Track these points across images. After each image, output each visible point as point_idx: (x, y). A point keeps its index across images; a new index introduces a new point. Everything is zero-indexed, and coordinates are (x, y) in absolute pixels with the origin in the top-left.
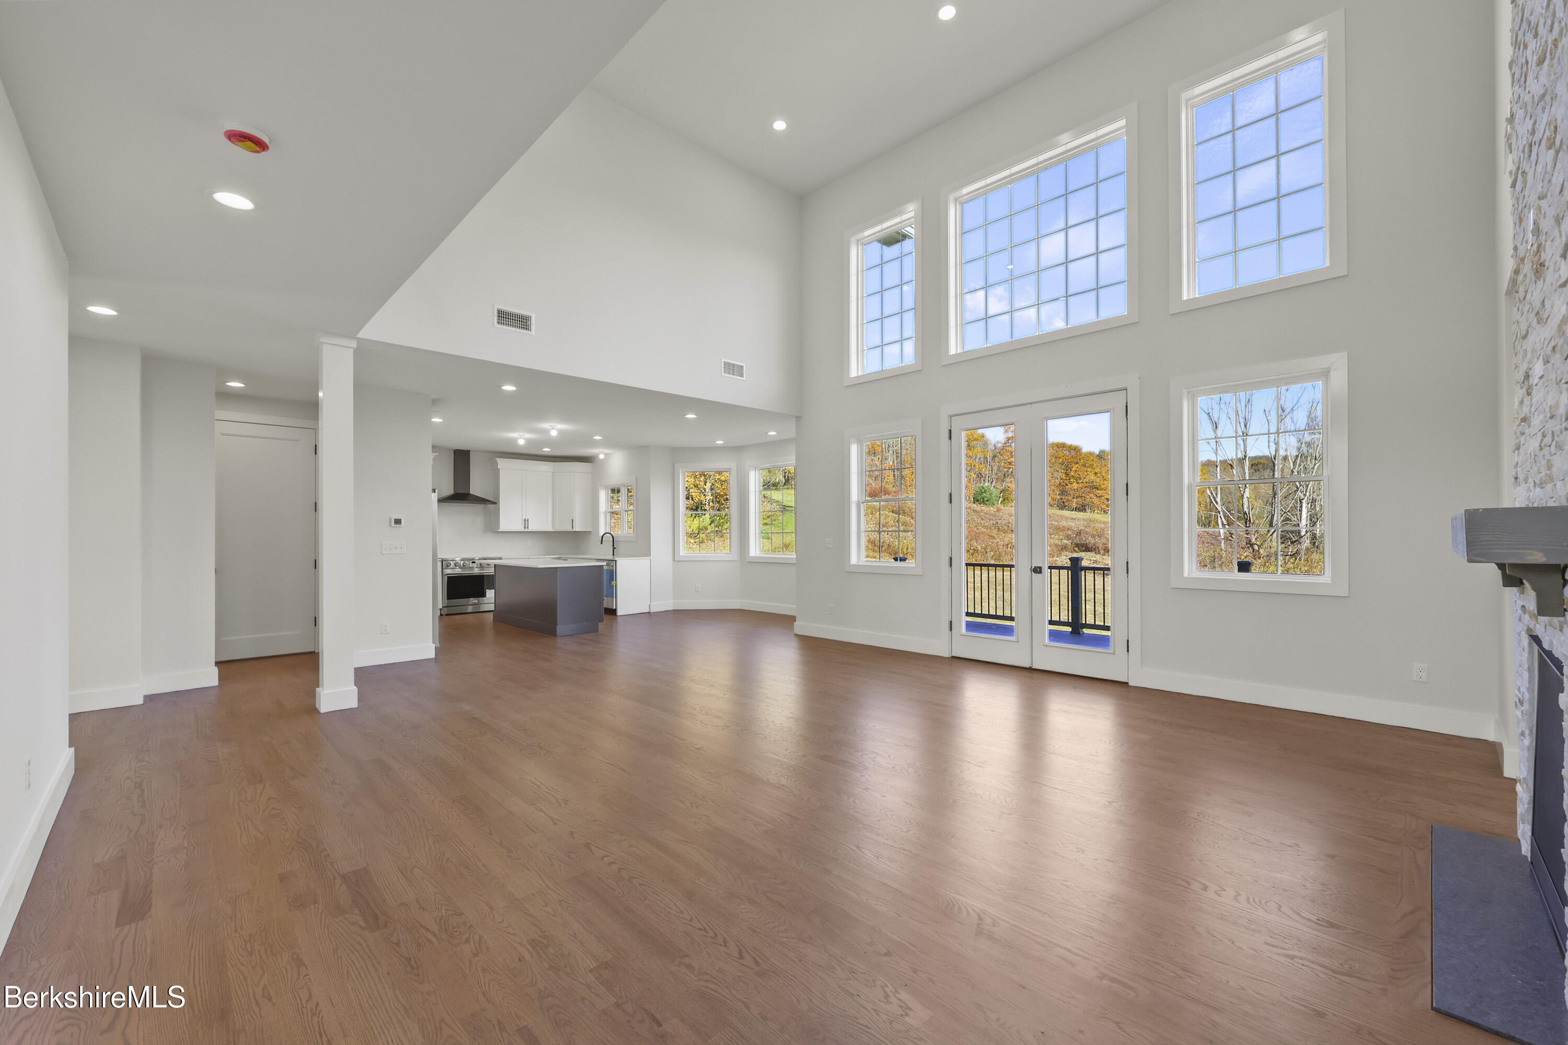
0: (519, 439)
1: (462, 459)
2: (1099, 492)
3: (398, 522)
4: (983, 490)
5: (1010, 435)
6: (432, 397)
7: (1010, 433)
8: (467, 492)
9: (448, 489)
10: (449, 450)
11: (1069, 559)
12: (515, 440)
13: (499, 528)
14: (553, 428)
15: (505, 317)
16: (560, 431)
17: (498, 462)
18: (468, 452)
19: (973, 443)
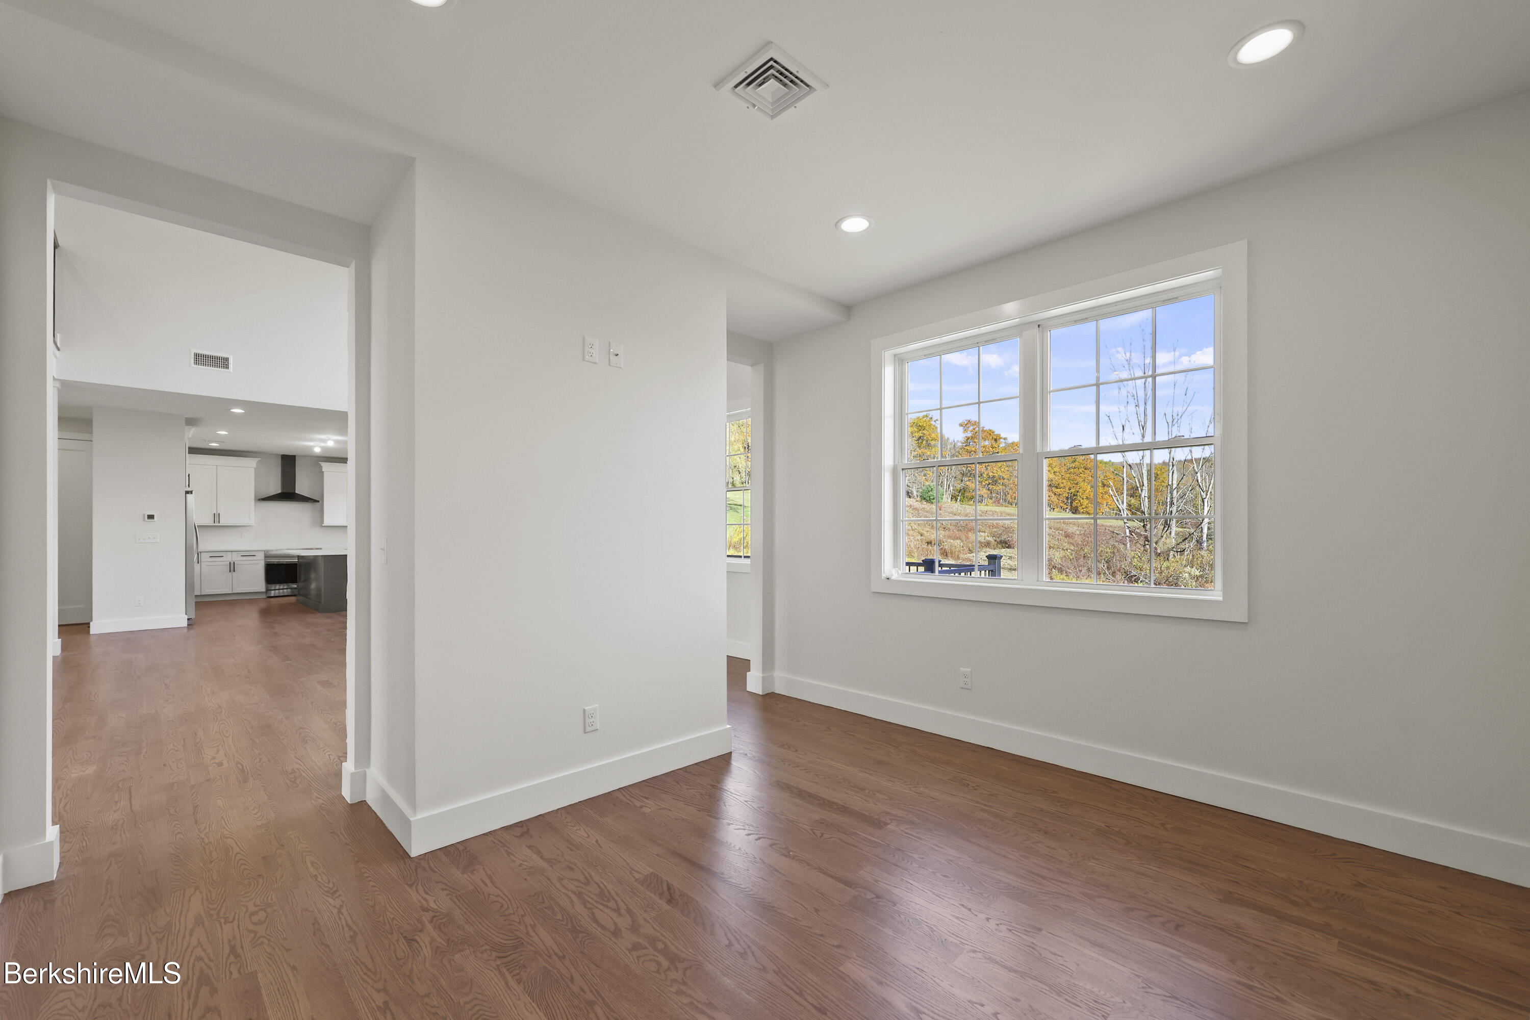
0: (315, 447)
1: (288, 462)
2: (1059, 490)
3: (151, 517)
4: (930, 489)
5: (969, 435)
6: (186, 416)
7: (969, 432)
8: (291, 491)
9: (275, 487)
10: (279, 455)
11: (986, 556)
12: (312, 447)
13: (323, 523)
14: (329, 439)
15: (200, 359)
16: (336, 441)
17: (322, 465)
18: (294, 456)
19: (933, 443)
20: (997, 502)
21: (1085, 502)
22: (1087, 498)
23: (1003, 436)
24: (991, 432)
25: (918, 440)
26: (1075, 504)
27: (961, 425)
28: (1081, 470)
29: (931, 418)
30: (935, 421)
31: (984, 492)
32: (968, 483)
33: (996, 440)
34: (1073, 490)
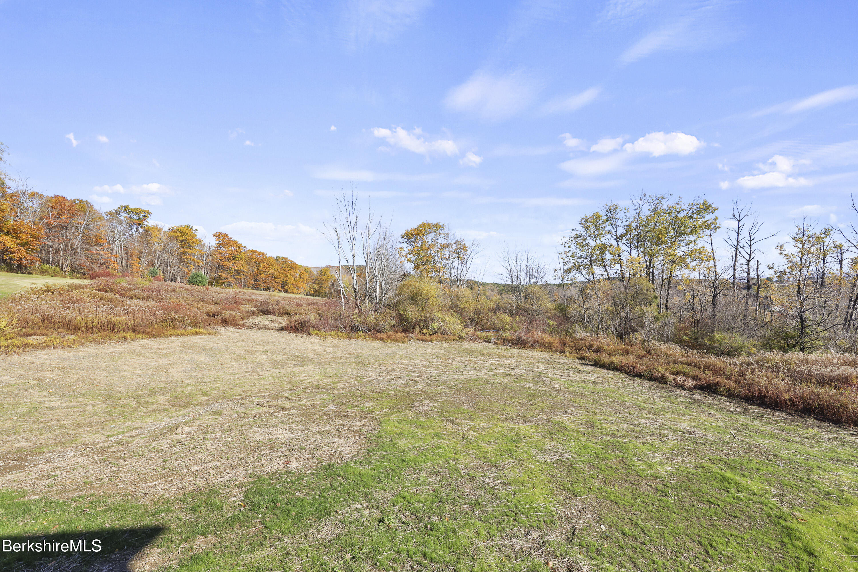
2: (277, 280)
4: (197, 276)
5: (220, 242)
7: (220, 240)
19: (193, 245)
20: (240, 286)
21: (292, 287)
22: (292, 284)
23: (243, 245)
24: (236, 242)
25: (182, 242)
26: (286, 288)
27: (214, 235)
28: (289, 269)
29: (192, 228)
30: (195, 231)
31: (231, 280)
32: (220, 274)
33: (239, 247)
34: (285, 280)
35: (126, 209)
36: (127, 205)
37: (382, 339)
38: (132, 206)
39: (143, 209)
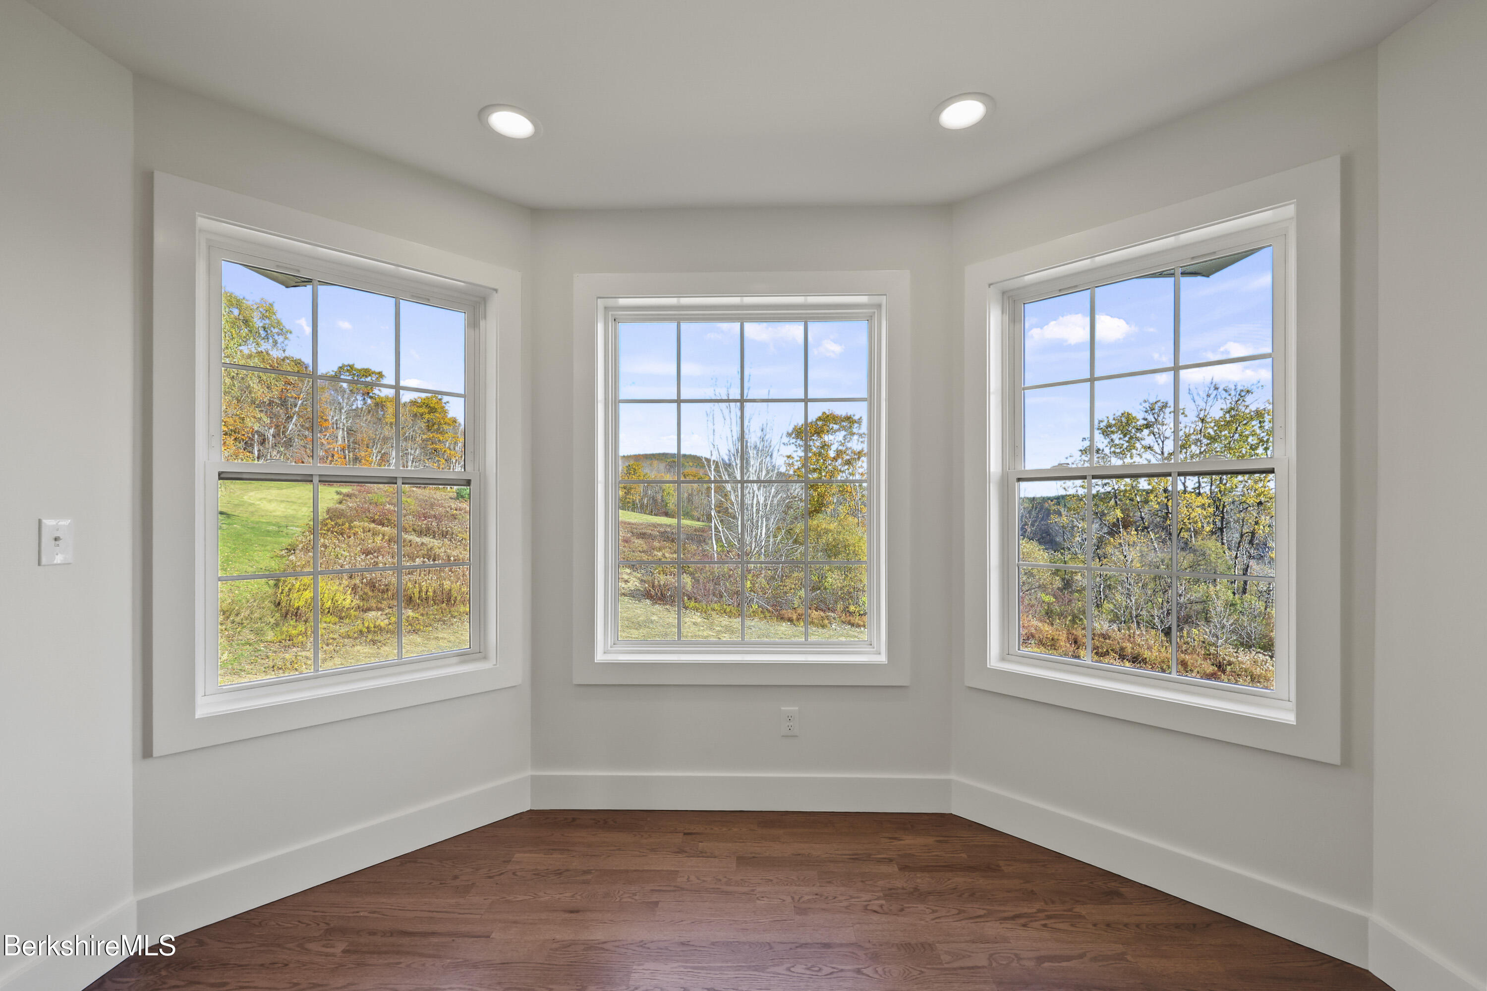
35: (351, 368)
36: (351, 363)
37: (790, 620)
38: (358, 366)
39: (373, 370)
